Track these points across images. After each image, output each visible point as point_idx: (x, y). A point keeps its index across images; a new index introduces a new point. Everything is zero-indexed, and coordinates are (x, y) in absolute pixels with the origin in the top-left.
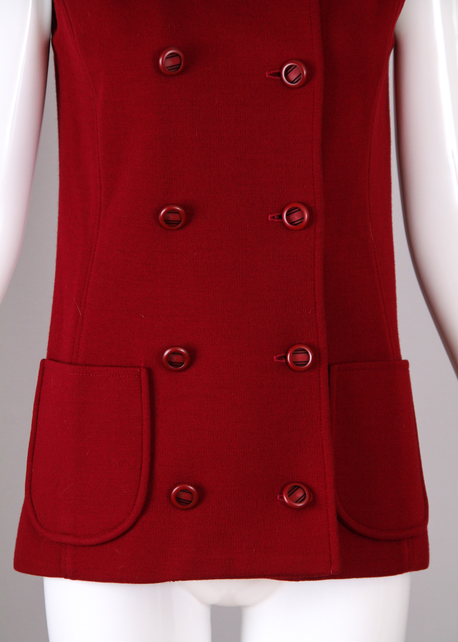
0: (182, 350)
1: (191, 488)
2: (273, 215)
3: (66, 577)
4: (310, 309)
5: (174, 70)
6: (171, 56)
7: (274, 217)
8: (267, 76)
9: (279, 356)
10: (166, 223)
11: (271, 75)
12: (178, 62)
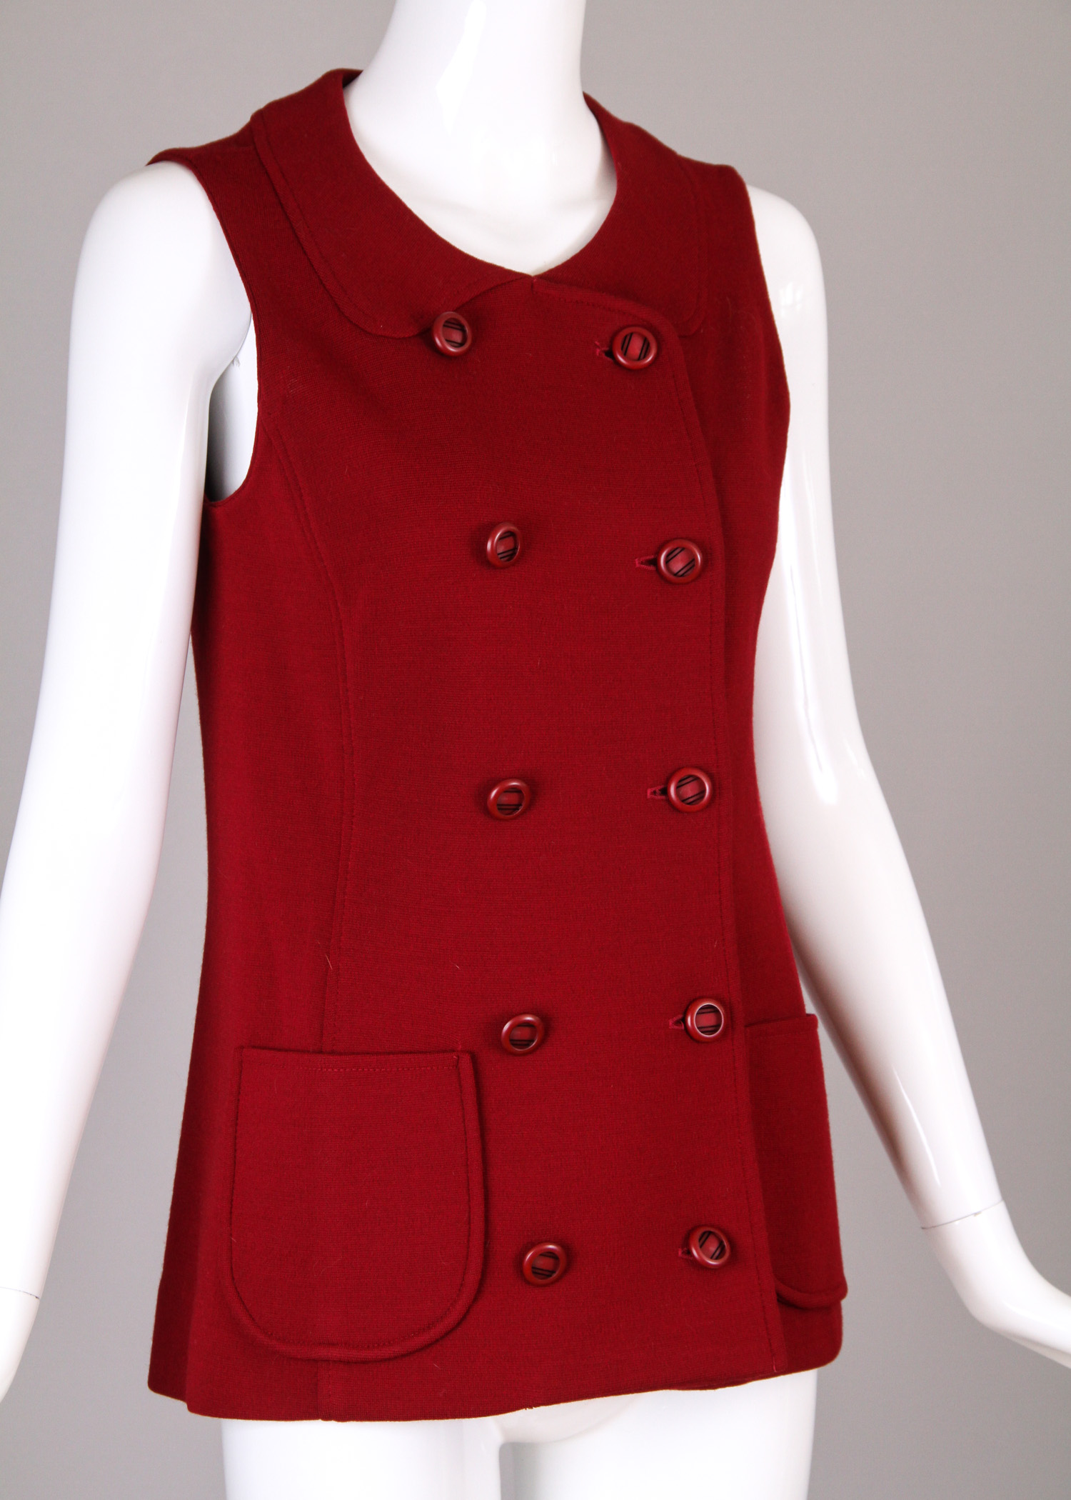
0: (529, 1018)
1: (551, 1246)
2: (654, 789)
3: (327, 1417)
4: (715, 940)
5: (505, 559)
6: (507, 534)
7: (654, 793)
8: (638, 565)
9: (675, 1019)
10: (499, 809)
11: (642, 563)
12: (511, 545)
